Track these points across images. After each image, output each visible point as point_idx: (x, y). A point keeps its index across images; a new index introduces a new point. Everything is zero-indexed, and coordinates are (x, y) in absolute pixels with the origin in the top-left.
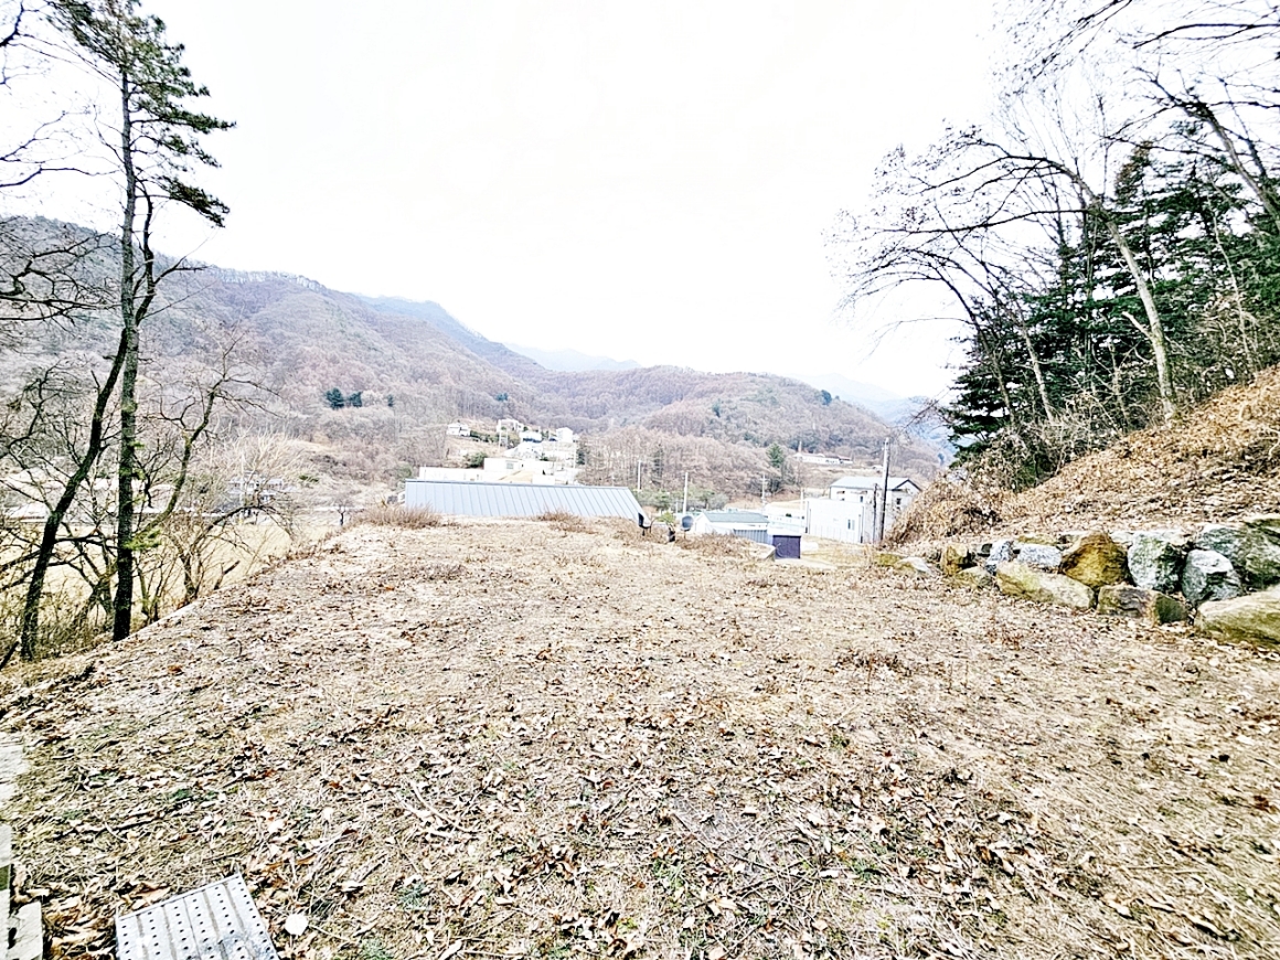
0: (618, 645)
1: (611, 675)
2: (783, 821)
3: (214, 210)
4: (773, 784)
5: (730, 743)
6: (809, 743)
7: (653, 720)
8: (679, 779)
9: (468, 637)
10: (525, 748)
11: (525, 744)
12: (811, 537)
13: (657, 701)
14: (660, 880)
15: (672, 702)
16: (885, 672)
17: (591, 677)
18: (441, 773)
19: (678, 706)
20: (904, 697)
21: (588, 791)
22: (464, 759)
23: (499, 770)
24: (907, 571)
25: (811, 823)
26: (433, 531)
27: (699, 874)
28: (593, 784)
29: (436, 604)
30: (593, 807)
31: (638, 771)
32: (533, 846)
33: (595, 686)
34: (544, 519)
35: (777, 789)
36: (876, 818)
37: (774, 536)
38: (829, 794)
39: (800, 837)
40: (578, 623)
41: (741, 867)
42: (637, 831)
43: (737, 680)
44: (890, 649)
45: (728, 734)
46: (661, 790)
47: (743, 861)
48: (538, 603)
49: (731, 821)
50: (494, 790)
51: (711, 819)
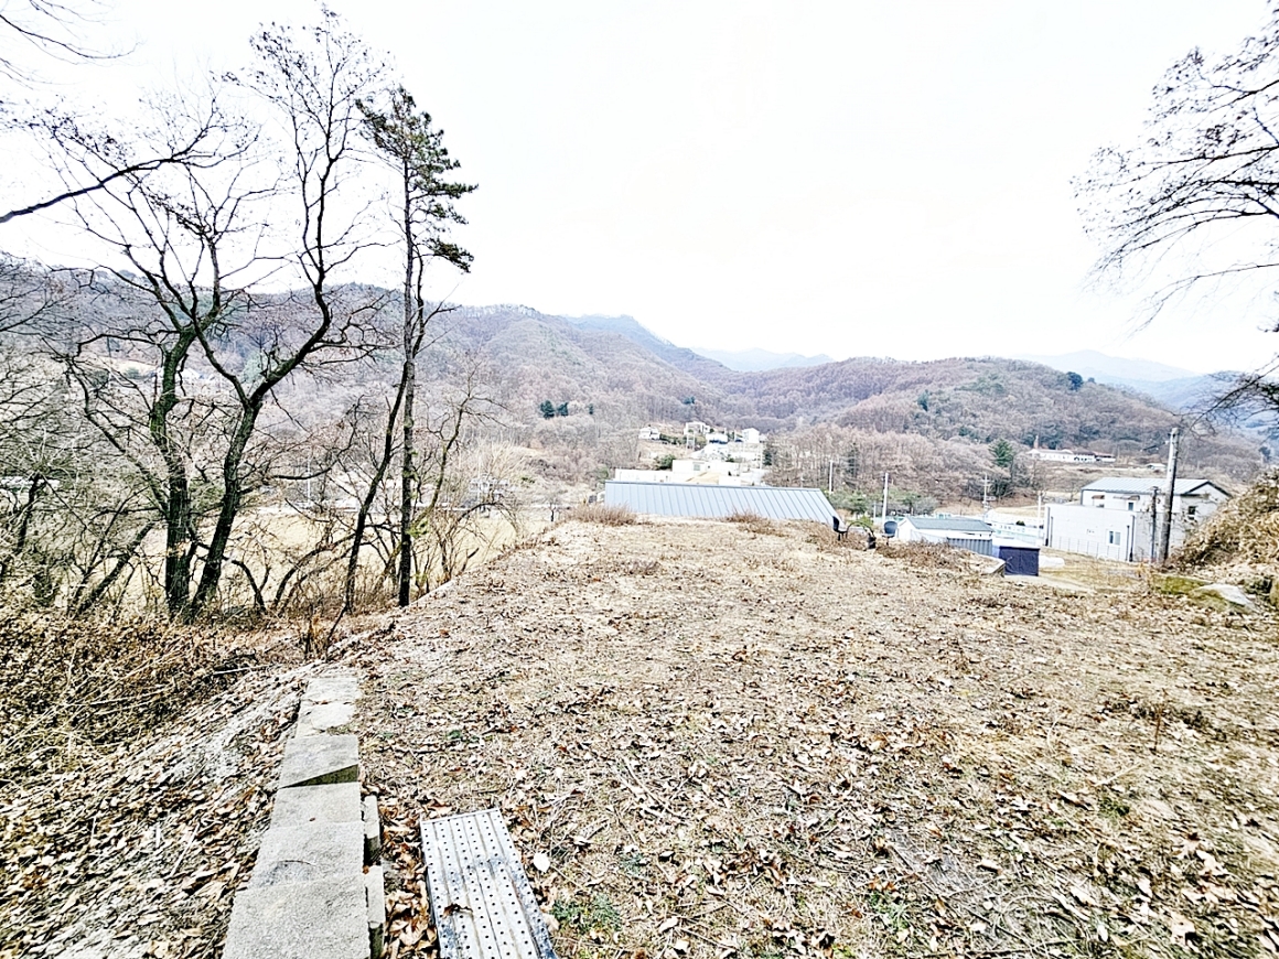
0: (818, 655)
1: (812, 686)
2: (1035, 887)
3: (464, 259)
4: (1019, 841)
5: (957, 781)
6: (1067, 801)
7: (862, 740)
8: (896, 810)
9: (667, 630)
10: (726, 745)
11: (726, 742)
12: (1053, 551)
13: (866, 720)
14: (878, 914)
15: (883, 724)
16: (1181, 729)
17: (790, 685)
18: (650, 755)
19: (889, 729)
20: (1215, 767)
21: (793, 801)
22: (669, 746)
23: (702, 763)
24: (1212, 602)
25: (1076, 899)
26: (630, 528)
27: (927, 920)
28: (799, 796)
29: (637, 597)
30: (800, 818)
31: (847, 792)
32: (741, 845)
33: (795, 695)
34: (733, 520)
35: (1025, 847)
36: (1177, 917)
37: (1001, 548)
38: (1102, 869)
39: (1060, 911)
40: (772, 628)
41: (980, 926)
42: (850, 855)
43: (964, 710)
44: (1189, 701)
45: (954, 770)
46: (875, 817)
47: (984, 921)
48: (731, 604)
49: (963, 870)
50: (699, 781)
51: (938, 863)
